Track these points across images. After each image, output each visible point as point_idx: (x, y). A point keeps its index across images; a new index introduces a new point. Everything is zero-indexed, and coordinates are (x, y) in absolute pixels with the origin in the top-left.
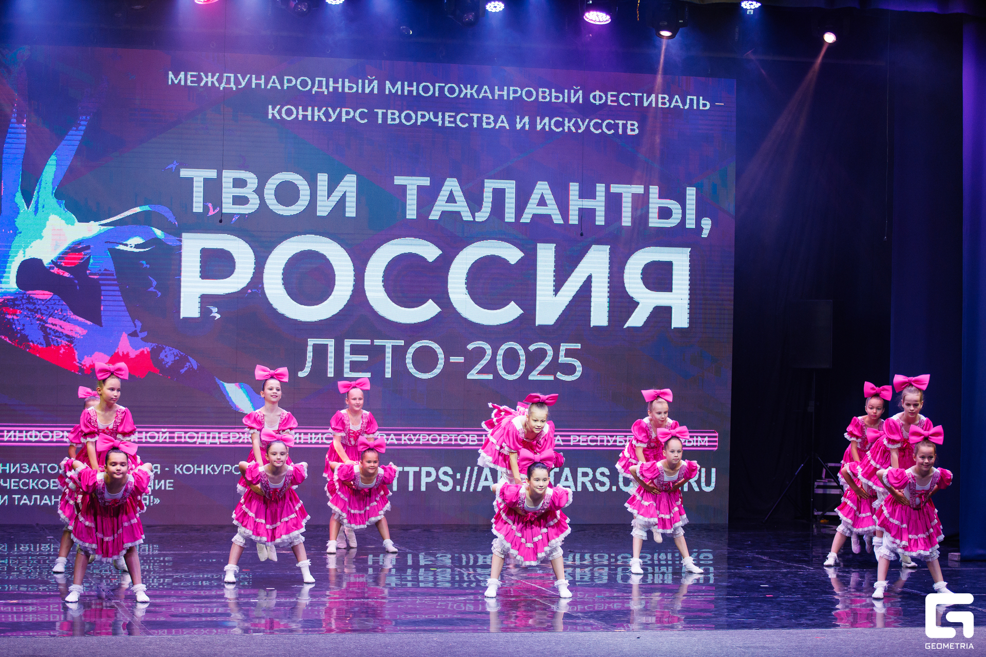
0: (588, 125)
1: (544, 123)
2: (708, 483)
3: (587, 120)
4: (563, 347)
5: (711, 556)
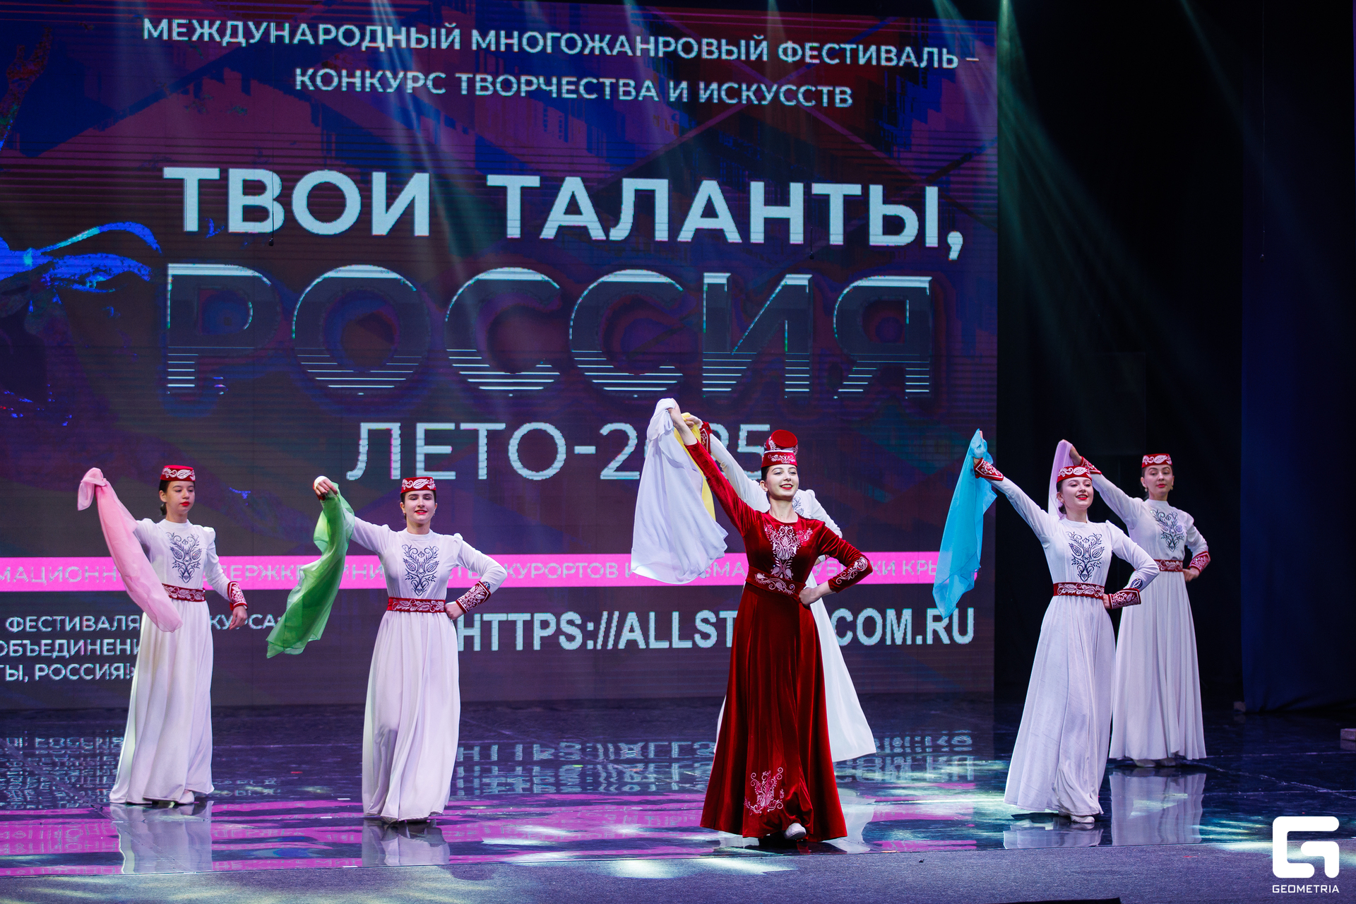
0: (777, 93)
1: (711, 92)
2: (963, 631)
3: (775, 88)
4: (745, 429)
5: (969, 740)
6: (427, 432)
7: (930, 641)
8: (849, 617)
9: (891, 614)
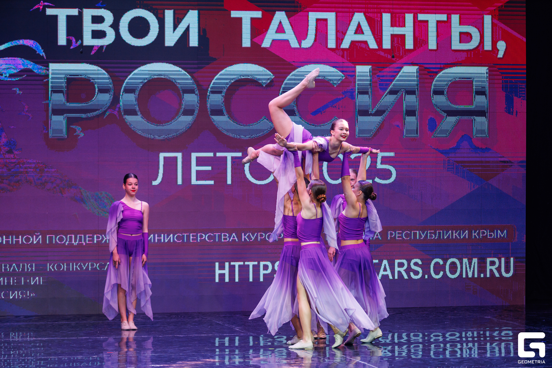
2: (507, 270)
6: (197, 158)
7: (488, 276)
8: (441, 262)
9: (465, 260)
